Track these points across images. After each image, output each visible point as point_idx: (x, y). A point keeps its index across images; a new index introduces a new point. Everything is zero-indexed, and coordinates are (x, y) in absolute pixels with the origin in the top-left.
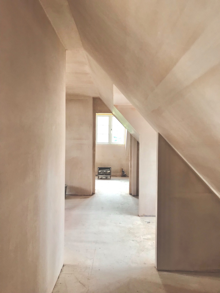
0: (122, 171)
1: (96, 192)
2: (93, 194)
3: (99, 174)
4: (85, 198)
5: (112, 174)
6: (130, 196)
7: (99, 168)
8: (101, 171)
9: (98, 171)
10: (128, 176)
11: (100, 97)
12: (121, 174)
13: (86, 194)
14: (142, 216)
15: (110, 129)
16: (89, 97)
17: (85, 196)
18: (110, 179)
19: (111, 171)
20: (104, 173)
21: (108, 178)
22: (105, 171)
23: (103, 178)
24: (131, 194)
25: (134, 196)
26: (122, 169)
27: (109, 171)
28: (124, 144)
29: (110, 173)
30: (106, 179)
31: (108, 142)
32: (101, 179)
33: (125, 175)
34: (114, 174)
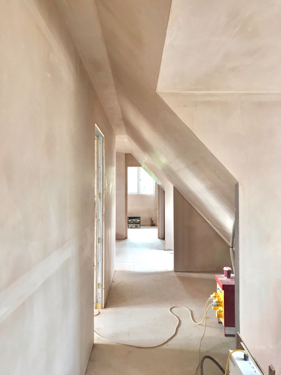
0: (151, 220)
1: (128, 237)
2: (126, 238)
3: (129, 223)
4: (120, 241)
5: (141, 223)
6: (158, 239)
7: (129, 217)
8: (131, 220)
9: (128, 221)
10: (157, 226)
11: (131, 154)
12: (150, 223)
13: (120, 238)
14: (167, 250)
15: (139, 180)
16: (122, 153)
17: (120, 240)
18: (140, 228)
19: (140, 221)
20: (134, 222)
21: (137, 227)
22: (134, 220)
23: (133, 227)
24: (159, 238)
25: (162, 239)
26: (151, 219)
27: (138, 221)
28: (153, 194)
29: (139, 222)
30: (136, 227)
31: (137, 192)
32: (131, 228)
33: (154, 224)
34: (144, 224)
